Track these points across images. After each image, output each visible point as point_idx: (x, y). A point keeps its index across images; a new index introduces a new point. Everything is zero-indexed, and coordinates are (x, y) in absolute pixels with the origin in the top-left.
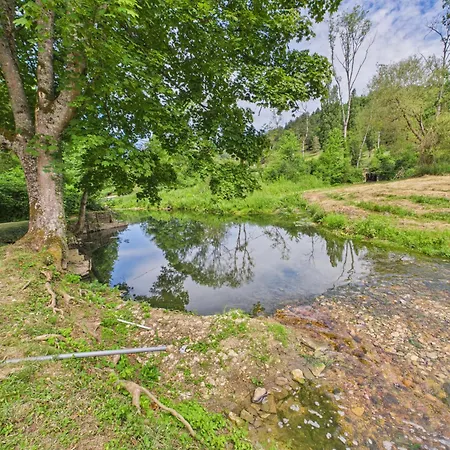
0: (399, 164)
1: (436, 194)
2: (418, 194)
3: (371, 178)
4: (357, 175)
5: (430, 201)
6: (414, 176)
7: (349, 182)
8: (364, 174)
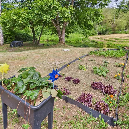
0: (106, 31)
1: (118, 38)
2: (115, 38)
3: (99, 34)
4: (96, 33)
5: (118, 39)
6: (111, 34)
7: (94, 35)
8: (98, 33)
